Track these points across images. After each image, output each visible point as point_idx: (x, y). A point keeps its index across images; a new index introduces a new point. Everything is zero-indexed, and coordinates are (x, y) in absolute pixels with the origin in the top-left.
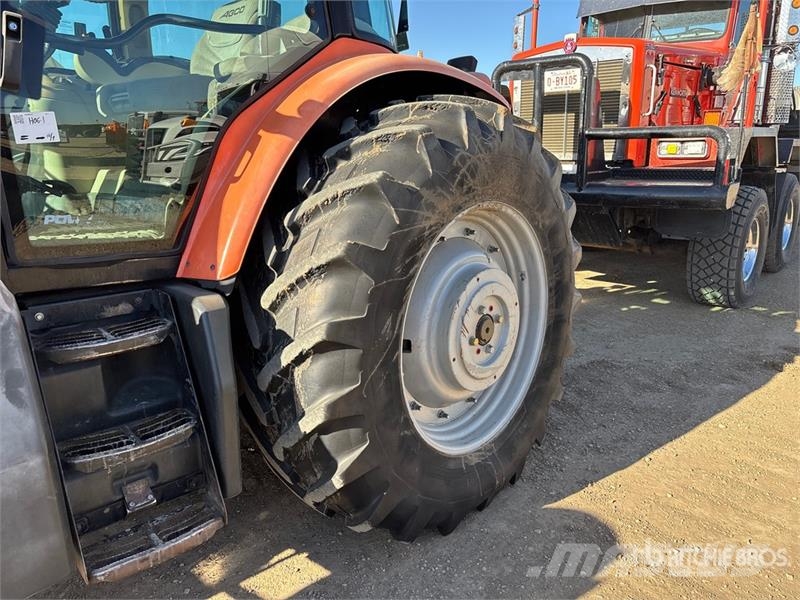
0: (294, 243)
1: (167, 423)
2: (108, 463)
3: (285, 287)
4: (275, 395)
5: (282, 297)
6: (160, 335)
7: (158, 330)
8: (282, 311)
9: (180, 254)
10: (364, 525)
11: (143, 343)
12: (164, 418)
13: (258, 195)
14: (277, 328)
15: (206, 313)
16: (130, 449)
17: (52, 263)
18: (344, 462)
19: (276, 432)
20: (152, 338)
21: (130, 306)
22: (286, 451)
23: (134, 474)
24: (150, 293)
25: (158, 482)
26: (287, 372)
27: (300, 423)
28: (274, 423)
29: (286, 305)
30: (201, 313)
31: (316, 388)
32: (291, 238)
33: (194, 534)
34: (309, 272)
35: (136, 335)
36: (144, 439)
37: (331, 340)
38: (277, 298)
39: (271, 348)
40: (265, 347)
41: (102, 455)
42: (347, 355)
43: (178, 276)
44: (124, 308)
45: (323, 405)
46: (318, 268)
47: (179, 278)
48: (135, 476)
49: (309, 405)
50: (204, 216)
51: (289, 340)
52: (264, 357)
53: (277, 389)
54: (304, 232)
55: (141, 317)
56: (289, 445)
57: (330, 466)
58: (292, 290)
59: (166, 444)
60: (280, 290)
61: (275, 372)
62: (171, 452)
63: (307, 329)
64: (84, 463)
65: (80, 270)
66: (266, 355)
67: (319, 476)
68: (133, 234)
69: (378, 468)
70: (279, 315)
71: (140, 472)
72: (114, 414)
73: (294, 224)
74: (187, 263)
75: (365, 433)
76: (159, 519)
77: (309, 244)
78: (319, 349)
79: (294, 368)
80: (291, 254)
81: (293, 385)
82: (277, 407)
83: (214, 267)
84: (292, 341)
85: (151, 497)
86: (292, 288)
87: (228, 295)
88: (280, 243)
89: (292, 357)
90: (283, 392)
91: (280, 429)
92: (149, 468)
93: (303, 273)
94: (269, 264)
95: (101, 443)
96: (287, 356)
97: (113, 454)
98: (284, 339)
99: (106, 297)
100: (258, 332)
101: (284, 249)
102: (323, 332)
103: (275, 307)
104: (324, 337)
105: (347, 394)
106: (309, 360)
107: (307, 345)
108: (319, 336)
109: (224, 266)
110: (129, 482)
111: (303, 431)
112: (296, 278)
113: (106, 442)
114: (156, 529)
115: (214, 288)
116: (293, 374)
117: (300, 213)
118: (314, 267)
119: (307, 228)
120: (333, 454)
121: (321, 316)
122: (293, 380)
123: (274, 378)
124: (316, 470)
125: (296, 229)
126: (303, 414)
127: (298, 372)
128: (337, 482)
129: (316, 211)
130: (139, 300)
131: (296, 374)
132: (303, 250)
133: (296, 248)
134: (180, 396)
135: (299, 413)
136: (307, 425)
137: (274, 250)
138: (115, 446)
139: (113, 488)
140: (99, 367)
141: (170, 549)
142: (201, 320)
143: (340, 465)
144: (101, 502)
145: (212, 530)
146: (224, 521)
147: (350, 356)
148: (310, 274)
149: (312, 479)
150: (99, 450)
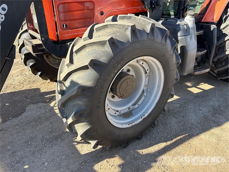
14: (223, 33)
22: (218, 59)
30: (213, 28)
43: (202, 21)
56: (220, 57)
74: (205, 19)
83: (213, 19)
94: (223, 19)
96: (227, 38)
115: (213, 23)
126: (226, 51)
137: (225, 16)
149: (220, 66)
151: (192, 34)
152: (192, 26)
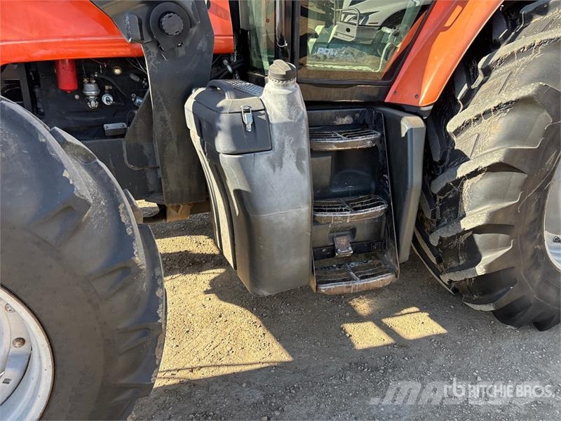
0: (483, 83)
1: (367, 203)
2: (334, 220)
3: (472, 117)
4: (442, 198)
5: (467, 124)
6: (374, 141)
7: (373, 137)
8: (463, 135)
9: (391, 85)
10: (488, 306)
11: (363, 144)
12: (365, 198)
13: (464, 42)
14: (456, 148)
15: (412, 129)
16: (348, 214)
17: (316, 82)
18: (488, 258)
19: (434, 225)
20: (369, 142)
21: (352, 119)
22: (441, 239)
23: (342, 231)
24: (365, 112)
25: (355, 240)
26: (459, 182)
27: (461, 221)
28: (435, 218)
29: (468, 131)
30: (407, 128)
31: (481, 198)
32: (480, 78)
33: (379, 280)
34: (498, 106)
35: (360, 139)
36: (356, 209)
37: (507, 162)
38: (463, 125)
39: (446, 163)
40: (442, 161)
41: (331, 214)
42: (514, 176)
43: (386, 101)
44: (347, 120)
45: (486, 211)
46: (507, 103)
47: (387, 103)
48: (343, 233)
49: (470, 210)
50: (414, 57)
51: (465, 159)
52: (438, 169)
53: (445, 194)
54: (494, 74)
55: (358, 127)
56: (445, 235)
57: (475, 258)
58: (477, 119)
59: (368, 217)
60: (467, 119)
61: (450, 181)
62: (366, 222)
63: (484, 152)
64: (322, 217)
65: (329, 89)
66: (440, 167)
67: (462, 262)
68: (360, 68)
69: (513, 268)
70: (459, 138)
71: (344, 231)
72: (334, 191)
73: (488, 66)
74: (395, 92)
75: (511, 239)
76: (353, 264)
77: (498, 84)
78: (493, 168)
79: (465, 180)
80: (479, 91)
81: (461, 193)
82: (440, 207)
83: (417, 96)
84: (469, 160)
85: (350, 248)
86: (478, 118)
87: (425, 118)
88: (470, 82)
89: (468, 172)
90: (450, 196)
91: (438, 223)
92: (350, 230)
93: (492, 107)
94: (459, 98)
95: (329, 207)
96: (462, 170)
97: (338, 215)
98: (461, 157)
99: (338, 110)
100: (439, 149)
101: (473, 87)
102: (502, 155)
103: (457, 132)
104: (502, 160)
105: (506, 207)
106: (480, 176)
107: (484, 164)
108: (497, 158)
109: (426, 96)
110: (338, 236)
111: (463, 227)
112: (484, 110)
113: (332, 207)
114: (354, 270)
115: (415, 111)
116: (463, 184)
117: (495, 58)
118: (504, 102)
119: (498, 71)
120: (480, 250)
121: (498, 143)
122: (461, 189)
123: (447, 185)
124: (460, 258)
125: (487, 71)
126: (464, 216)
127: (467, 184)
128: (480, 270)
129: (511, 57)
130: (357, 115)
131: (465, 185)
132: (492, 88)
133: (484, 87)
134: (373, 186)
135: (460, 214)
136: (467, 224)
137: (466, 87)
138: (338, 211)
139: (329, 237)
140: (330, 157)
141: (364, 284)
142: (406, 134)
143: (483, 258)
144: (322, 244)
145: (389, 280)
146: (396, 277)
147: (516, 178)
148: (499, 107)
149: (454, 264)
150: (328, 211)
151: (282, 145)
152: (286, 119)
